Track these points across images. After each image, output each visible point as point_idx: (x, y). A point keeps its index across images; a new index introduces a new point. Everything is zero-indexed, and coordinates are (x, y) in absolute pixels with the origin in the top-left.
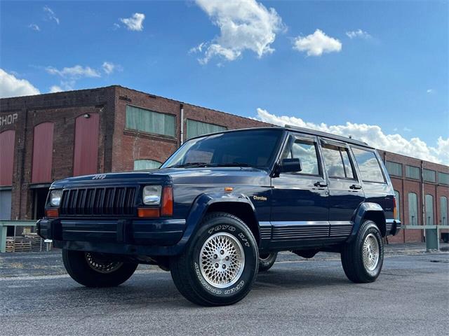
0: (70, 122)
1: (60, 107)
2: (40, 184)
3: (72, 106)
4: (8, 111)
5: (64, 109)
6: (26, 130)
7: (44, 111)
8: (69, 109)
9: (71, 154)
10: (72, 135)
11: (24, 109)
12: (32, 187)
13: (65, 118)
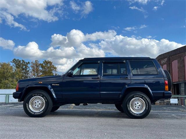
0: (182, 58)
1: (178, 54)
2: (176, 82)
3: (182, 53)
4: (164, 58)
5: (180, 54)
6: (169, 64)
7: (174, 56)
8: (181, 54)
9: (184, 71)
10: (183, 63)
11: (168, 57)
12: (173, 84)
13: (180, 58)
